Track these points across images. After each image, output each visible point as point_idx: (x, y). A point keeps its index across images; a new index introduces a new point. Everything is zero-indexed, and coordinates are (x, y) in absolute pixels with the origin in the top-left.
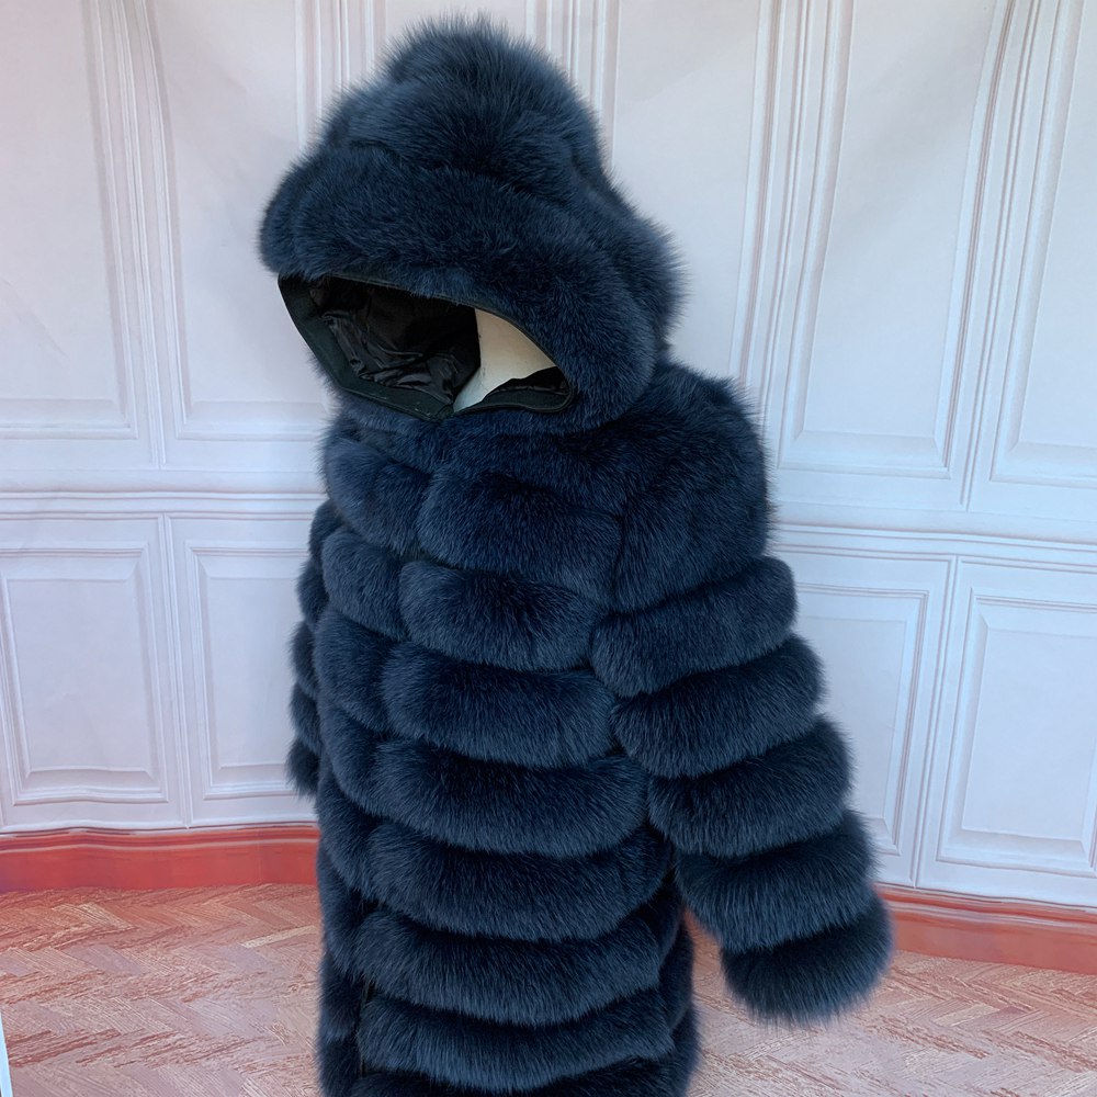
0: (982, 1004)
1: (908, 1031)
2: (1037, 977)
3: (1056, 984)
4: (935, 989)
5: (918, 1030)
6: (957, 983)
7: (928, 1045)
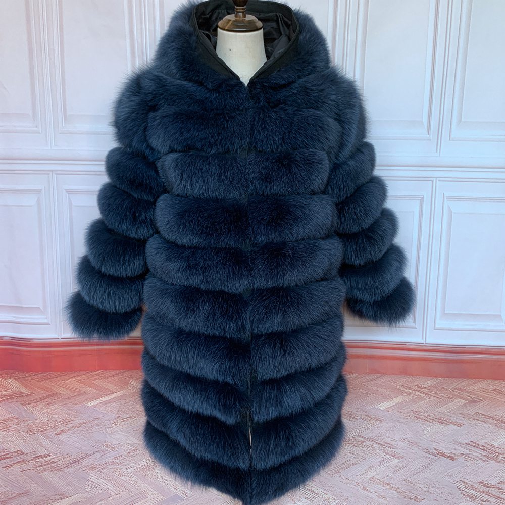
0: (460, 400)
1: (425, 417)
2: (484, 384)
3: (493, 387)
4: (436, 394)
5: (430, 415)
6: (447, 390)
7: (434, 422)
